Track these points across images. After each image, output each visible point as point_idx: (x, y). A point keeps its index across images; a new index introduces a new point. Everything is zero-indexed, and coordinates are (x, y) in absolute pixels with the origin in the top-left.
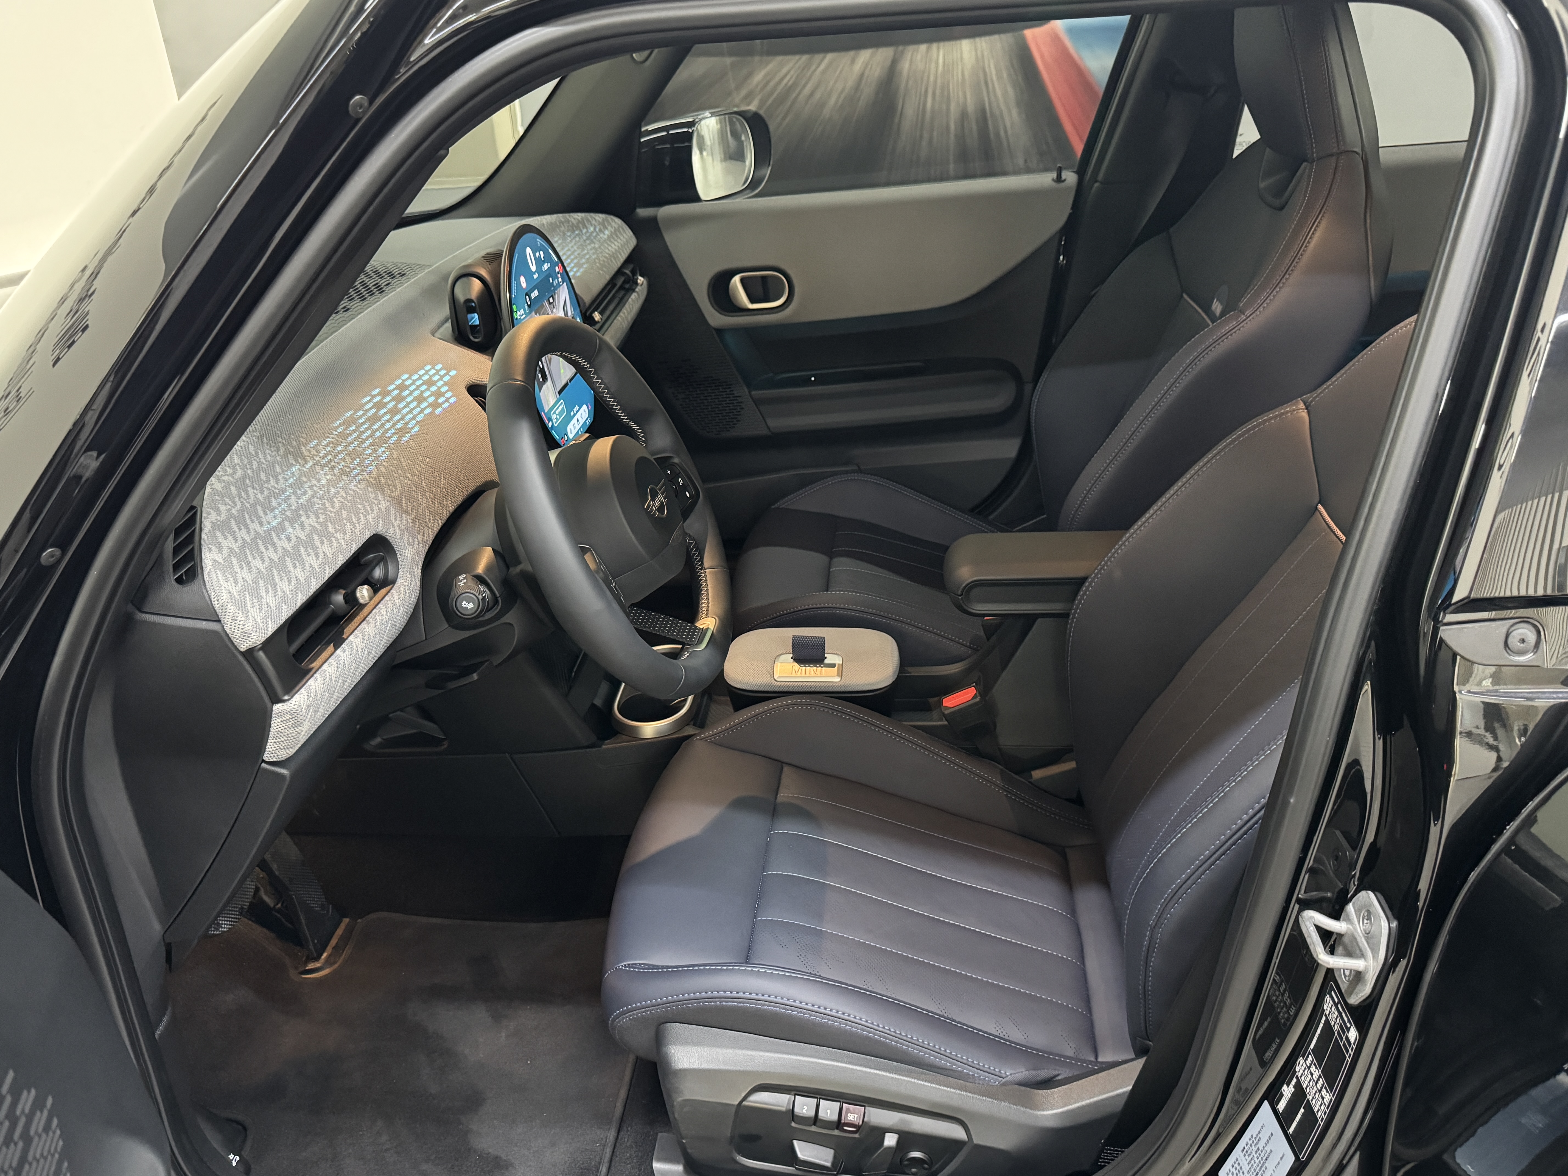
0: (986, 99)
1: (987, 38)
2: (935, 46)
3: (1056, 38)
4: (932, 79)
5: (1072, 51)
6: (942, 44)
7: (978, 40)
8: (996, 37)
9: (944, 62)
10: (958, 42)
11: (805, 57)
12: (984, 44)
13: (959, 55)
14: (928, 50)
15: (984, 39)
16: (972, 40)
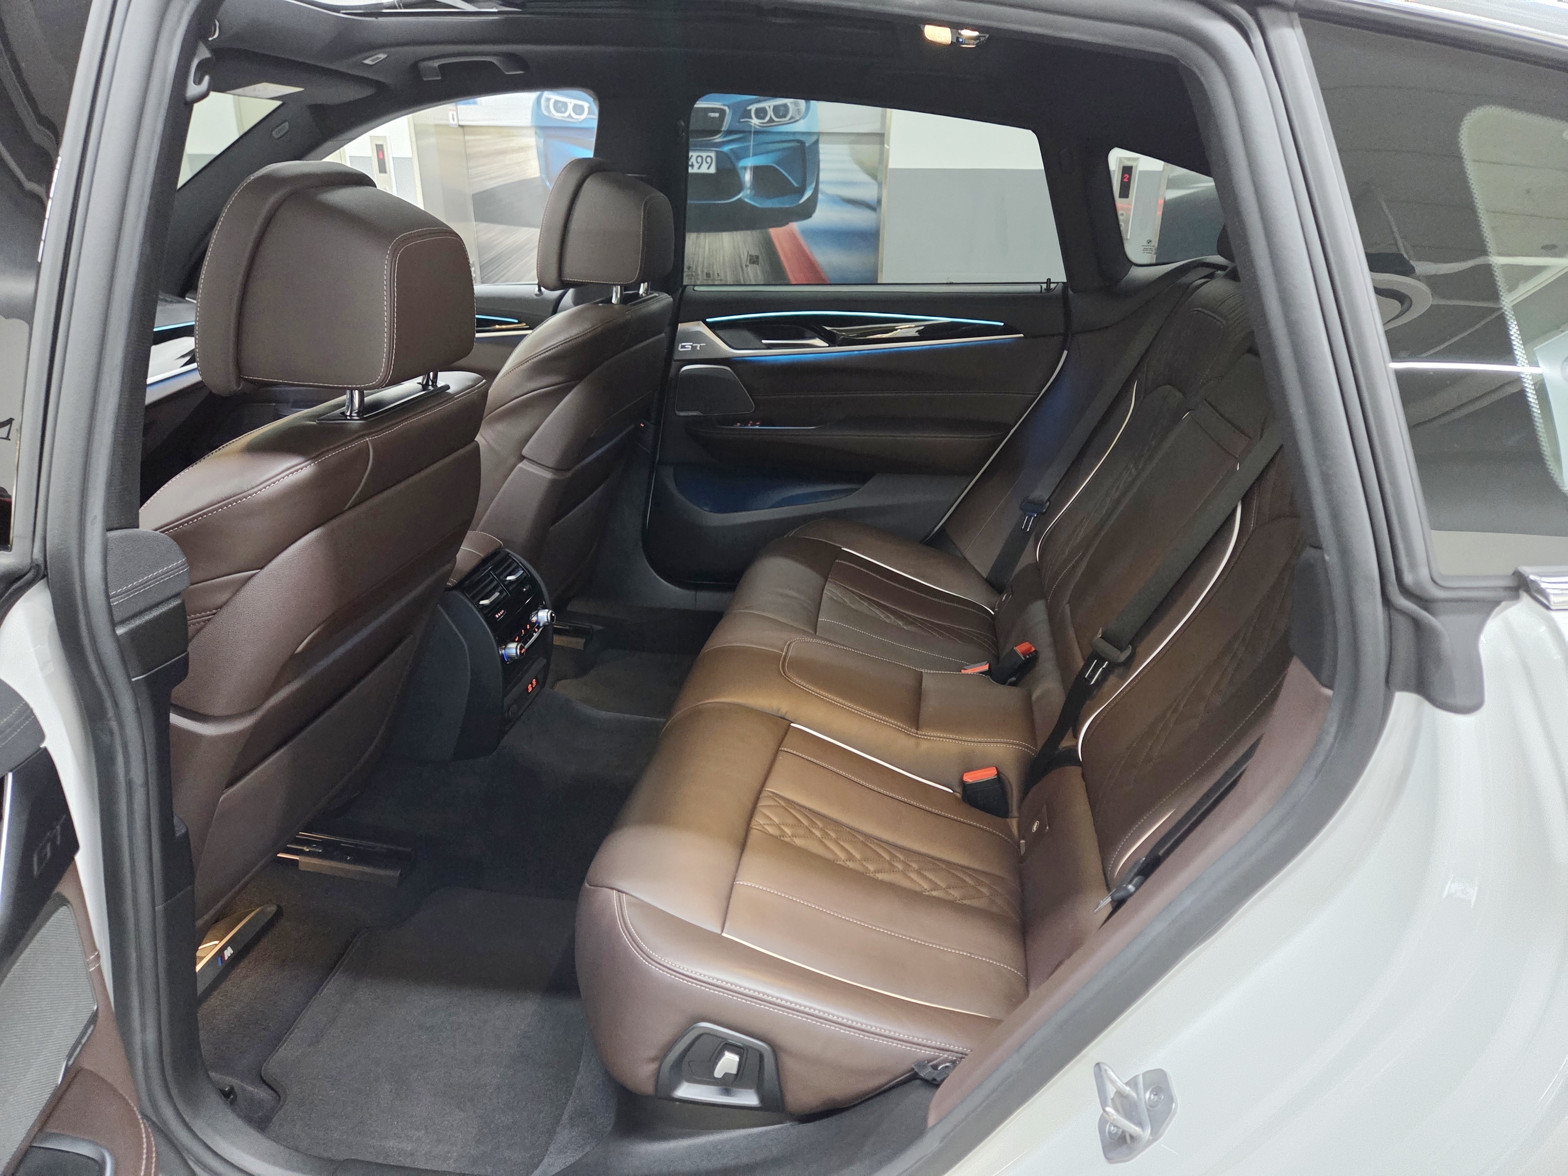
0: (741, 278)
1: (742, 233)
2: (702, 235)
3: (793, 236)
4: (701, 260)
5: (806, 248)
6: (707, 234)
7: (735, 232)
8: (749, 232)
9: (709, 249)
10: (720, 233)
12: (739, 237)
13: (721, 244)
14: (697, 237)
15: (738, 232)
16: (730, 233)
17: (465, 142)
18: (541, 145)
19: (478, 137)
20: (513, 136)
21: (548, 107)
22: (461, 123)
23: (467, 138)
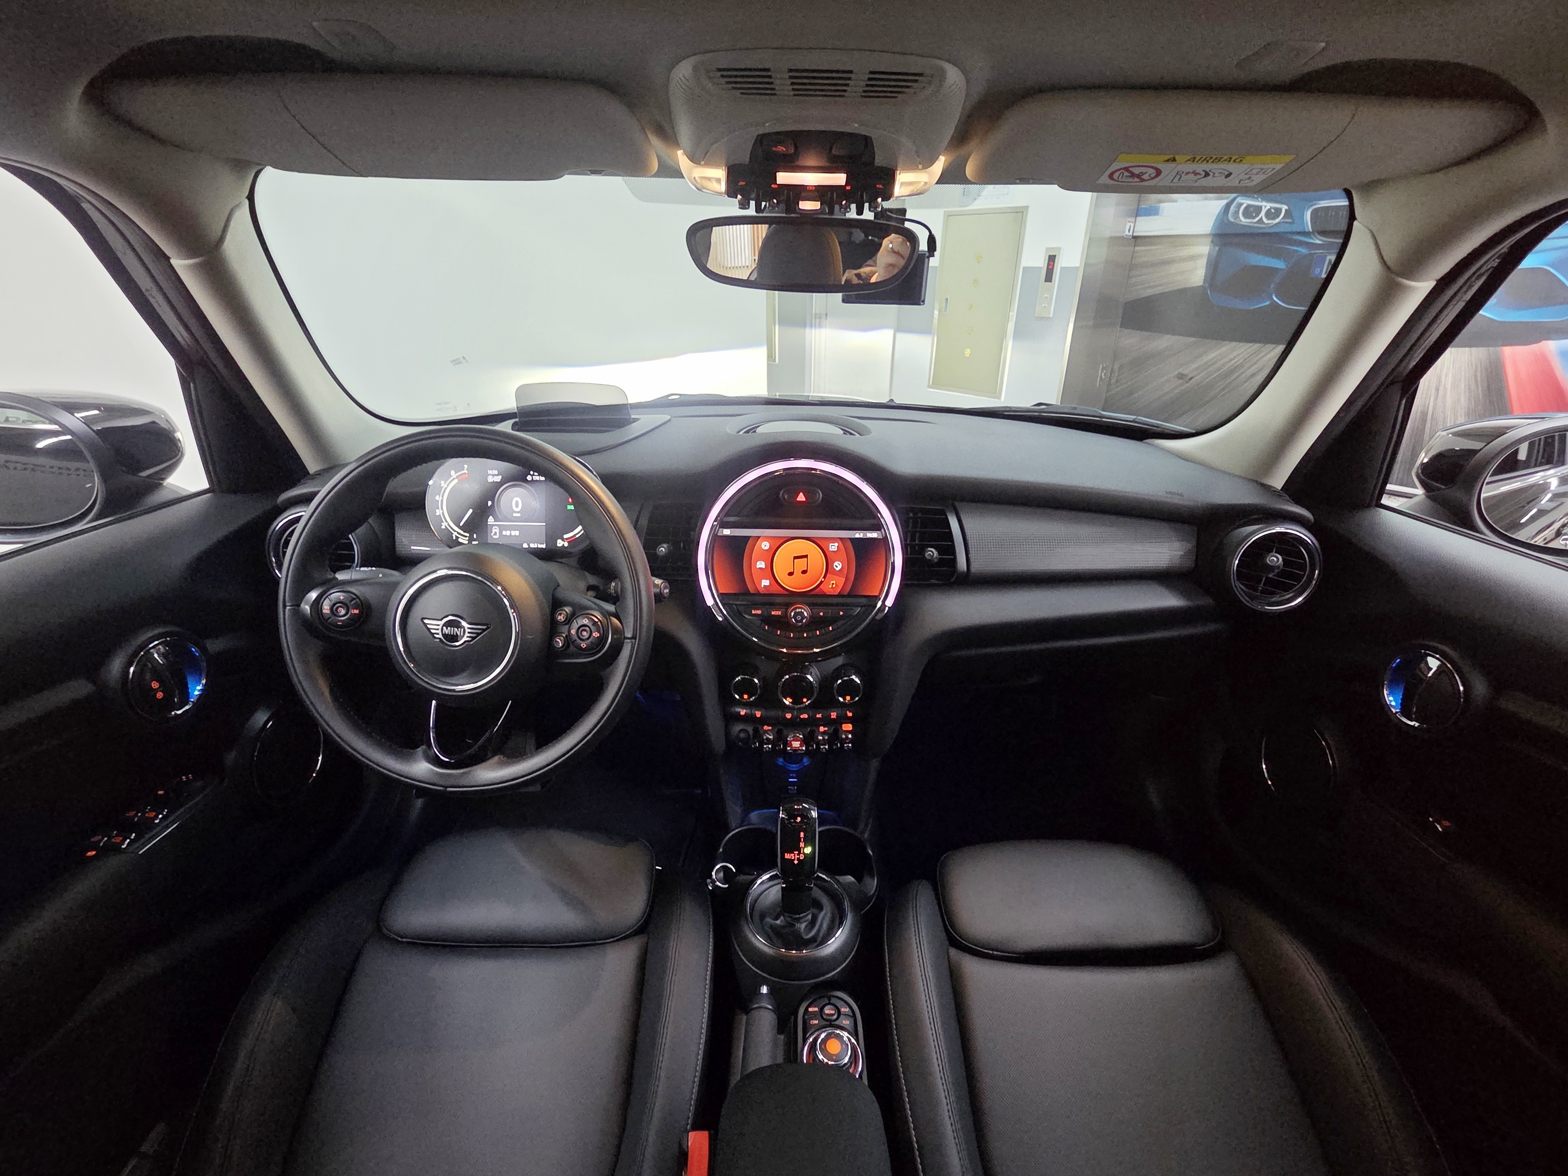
3: (1541, 358)
5: (1559, 372)
11: (1257, 346)
17: (1134, 251)
18: (1215, 254)
19: (1148, 248)
20: (1187, 245)
21: (1237, 212)
22: (1135, 234)
23: (1137, 248)
